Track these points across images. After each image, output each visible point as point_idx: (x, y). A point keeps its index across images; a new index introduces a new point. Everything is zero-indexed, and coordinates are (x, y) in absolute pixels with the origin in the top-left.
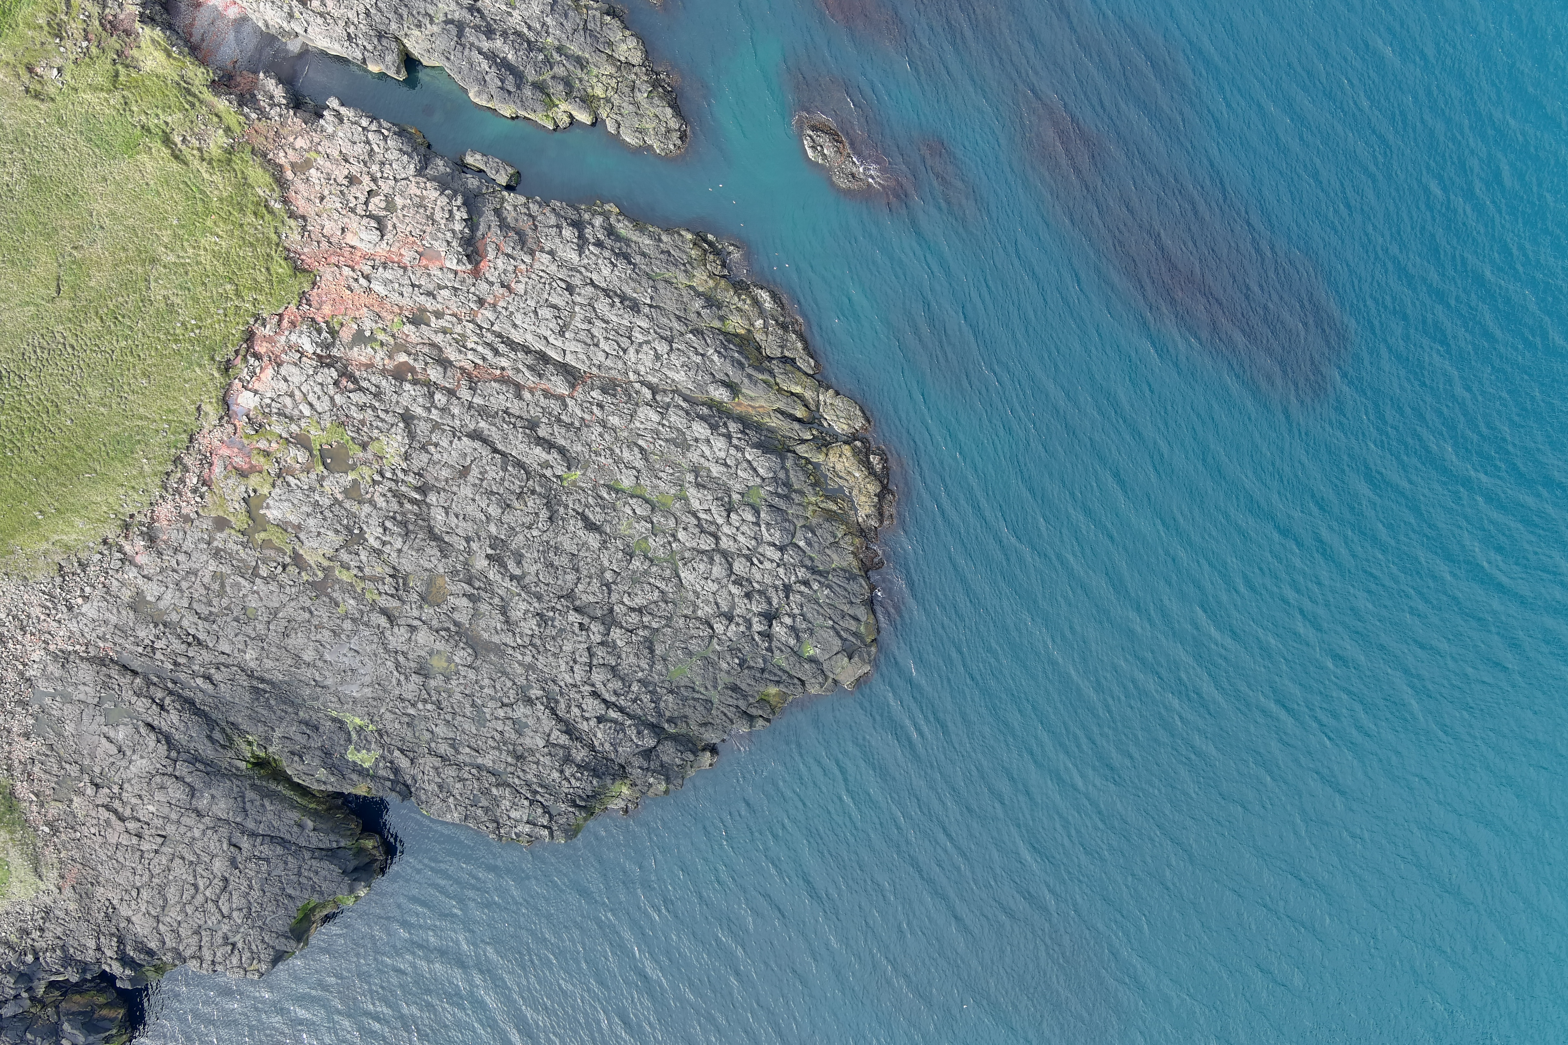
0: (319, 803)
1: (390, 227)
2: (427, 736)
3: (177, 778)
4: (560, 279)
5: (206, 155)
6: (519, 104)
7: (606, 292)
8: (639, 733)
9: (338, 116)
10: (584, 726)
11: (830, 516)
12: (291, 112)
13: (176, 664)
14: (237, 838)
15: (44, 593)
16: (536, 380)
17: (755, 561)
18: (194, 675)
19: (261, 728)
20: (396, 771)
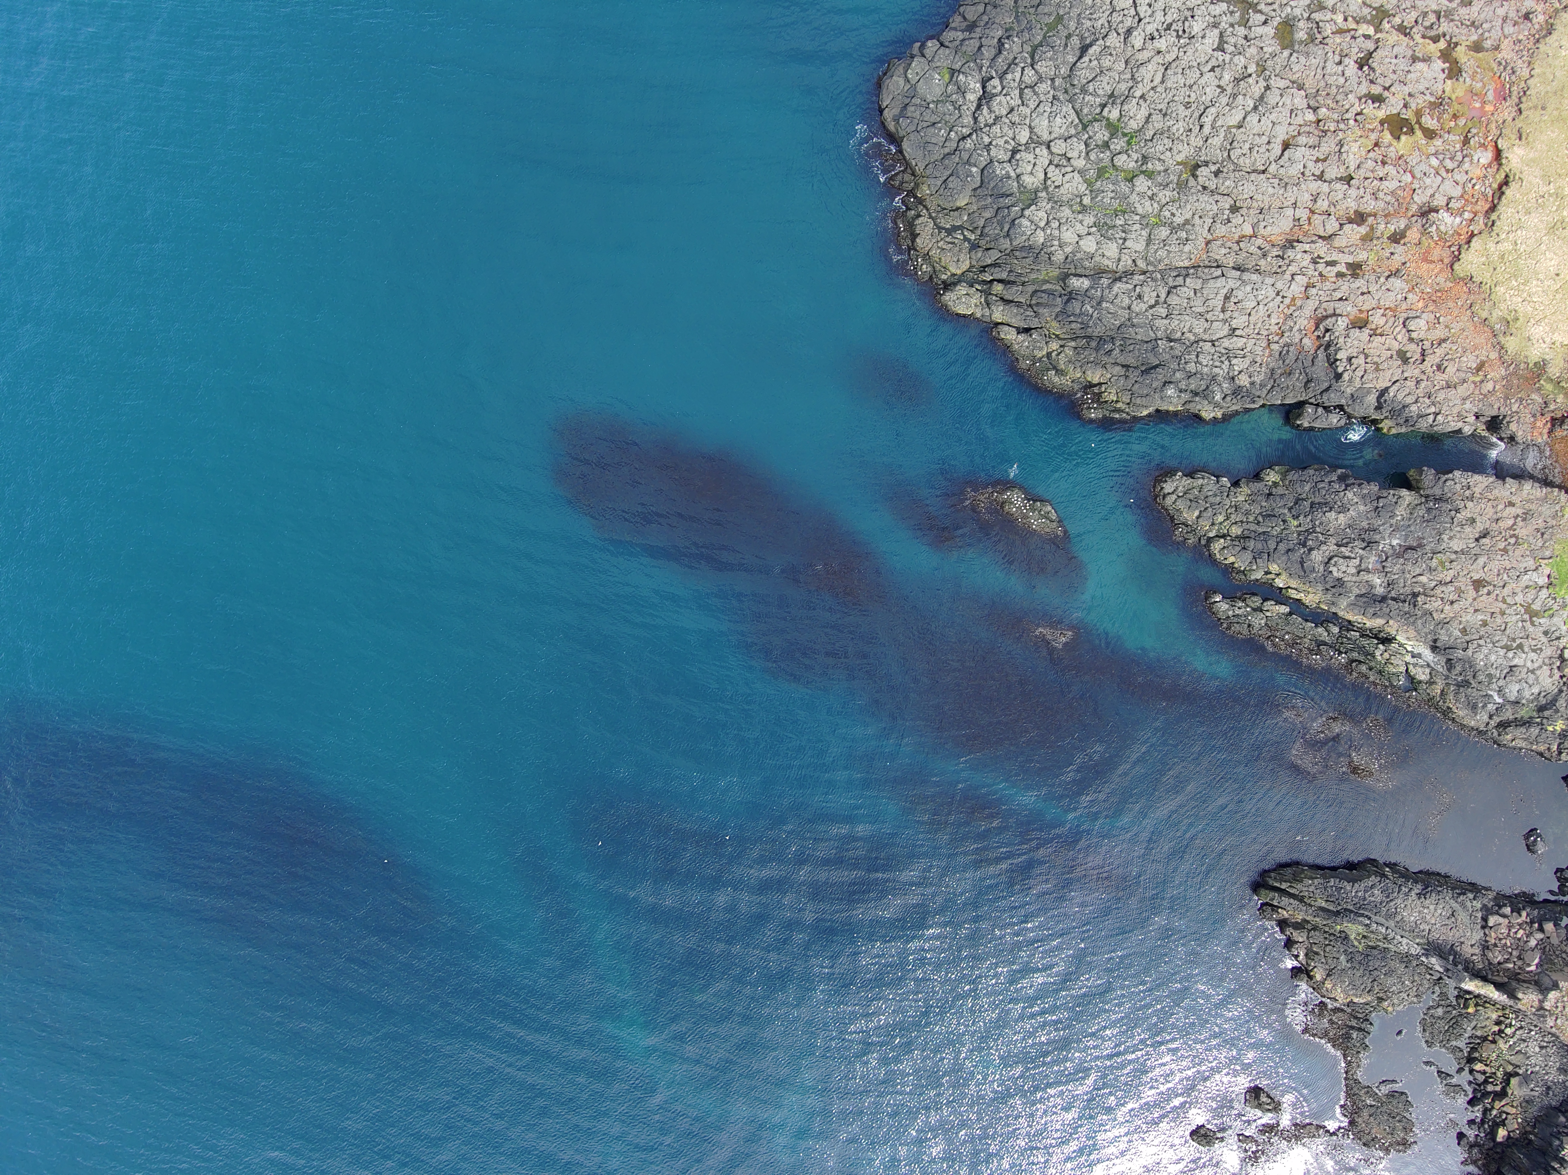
1: (1400, 337)
4: (1241, 337)
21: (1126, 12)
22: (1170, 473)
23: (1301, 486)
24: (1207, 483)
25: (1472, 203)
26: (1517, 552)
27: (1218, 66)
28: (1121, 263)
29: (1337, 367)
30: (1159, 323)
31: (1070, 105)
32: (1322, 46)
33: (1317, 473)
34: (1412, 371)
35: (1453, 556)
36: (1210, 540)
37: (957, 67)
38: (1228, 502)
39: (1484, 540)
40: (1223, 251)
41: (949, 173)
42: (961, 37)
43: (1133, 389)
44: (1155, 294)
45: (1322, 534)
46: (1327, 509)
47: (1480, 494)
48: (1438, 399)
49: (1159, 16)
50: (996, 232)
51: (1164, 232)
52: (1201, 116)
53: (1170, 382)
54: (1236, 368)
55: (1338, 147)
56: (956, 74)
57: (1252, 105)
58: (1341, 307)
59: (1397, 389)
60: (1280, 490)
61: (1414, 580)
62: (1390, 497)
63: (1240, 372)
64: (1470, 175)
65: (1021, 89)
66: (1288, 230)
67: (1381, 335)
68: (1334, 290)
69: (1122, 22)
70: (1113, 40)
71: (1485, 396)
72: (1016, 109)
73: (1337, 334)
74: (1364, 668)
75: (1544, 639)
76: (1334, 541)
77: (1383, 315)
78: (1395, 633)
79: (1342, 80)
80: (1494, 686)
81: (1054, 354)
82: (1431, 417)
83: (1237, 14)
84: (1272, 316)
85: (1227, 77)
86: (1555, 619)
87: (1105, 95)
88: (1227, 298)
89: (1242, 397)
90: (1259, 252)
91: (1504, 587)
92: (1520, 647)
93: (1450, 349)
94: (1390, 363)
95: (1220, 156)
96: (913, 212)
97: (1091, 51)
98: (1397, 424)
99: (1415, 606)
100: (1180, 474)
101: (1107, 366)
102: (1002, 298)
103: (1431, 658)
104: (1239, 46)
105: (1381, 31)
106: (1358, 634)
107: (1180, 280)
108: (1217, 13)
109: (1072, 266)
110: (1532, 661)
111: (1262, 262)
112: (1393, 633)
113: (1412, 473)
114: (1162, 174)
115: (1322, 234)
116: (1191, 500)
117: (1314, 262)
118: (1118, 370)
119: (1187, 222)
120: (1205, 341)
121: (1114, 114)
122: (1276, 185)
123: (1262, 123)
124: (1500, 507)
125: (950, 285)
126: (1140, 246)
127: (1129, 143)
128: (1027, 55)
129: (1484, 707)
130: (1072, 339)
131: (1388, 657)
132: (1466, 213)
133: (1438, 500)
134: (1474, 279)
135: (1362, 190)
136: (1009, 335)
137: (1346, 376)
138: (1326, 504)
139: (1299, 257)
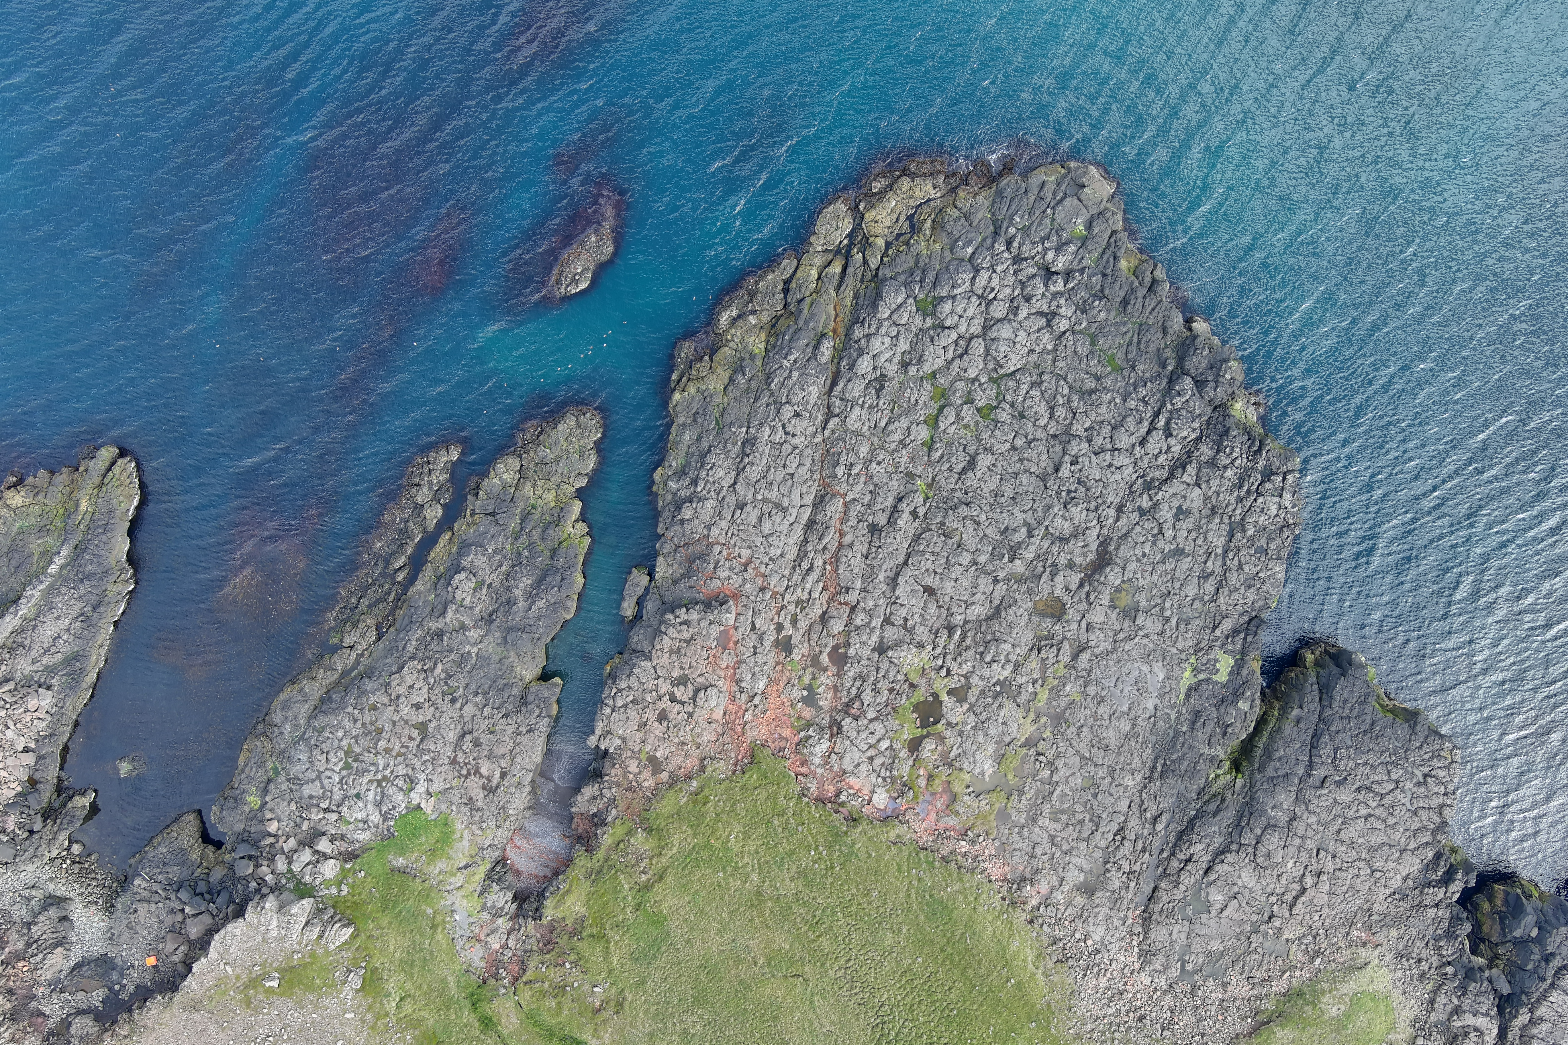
0: (1272, 707)
1: (701, 680)
2: (1197, 604)
3: (1257, 843)
4: (732, 516)
5: (656, 851)
6: (572, 570)
7: (740, 471)
8: (1179, 394)
9: (603, 736)
10: (1177, 449)
11: (938, 224)
12: (606, 778)
13: (1144, 850)
14: (1314, 780)
15: (1085, 975)
16: (832, 530)
17: (991, 296)
18: (1154, 833)
19: (1201, 766)
20: (1235, 632)
25: (832, 778)
29: (681, 609)
34: (663, 688)
38: (554, 479)
54: (702, 505)
55: (916, 643)
58: (743, 623)
59: (647, 670)
64: (863, 781)
66: (839, 580)
67: (706, 660)
68: (764, 619)
71: (624, 762)
73: (715, 614)
77: (727, 665)
82: (611, 703)
83: (1082, 561)
84: (748, 551)
87: (1024, 407)
90: (820, 547)
94: (675, 666)
108: (1088, 538)
111: (808, 548)
115: (828, 614)
117: (798, 602)
121: (1000, 415)
132: (821, 770)
134: (750, 766)
135: (866, 663)
136: (784, 269)
137: (670, 618)
139: (807, 586)
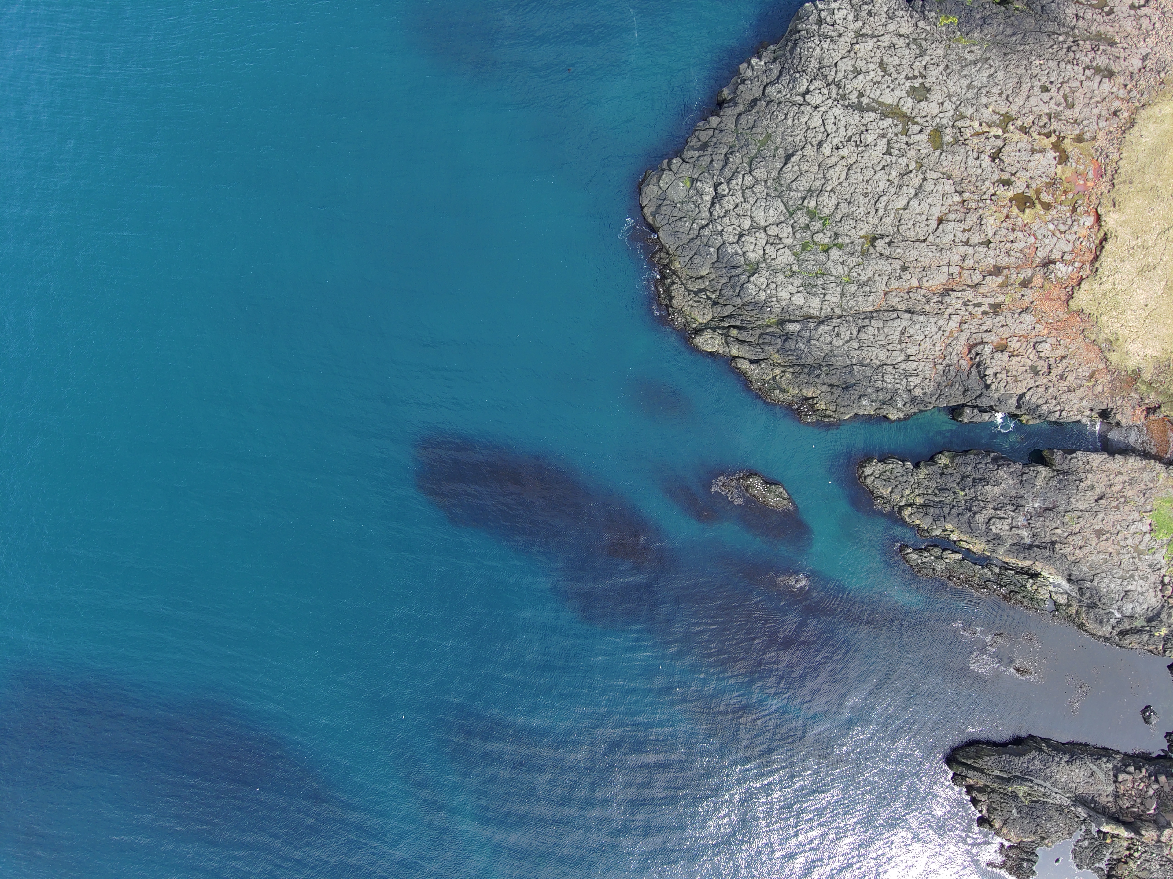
1: (1032, 356)
4: (914, 361)
7: (884, 364)
16: (910, 294)
17: (739, 229)
21: (817, 129)
22: (867, 459)
23: (966, 468)
24: (895, 467)
25: (1080, 255)
26: (1126, 509)
27: (887, 166)
28: (823, 311)
29: (986, 380)
30: (852, 353)
31: (780, 200)
32: (964, 146)
33: (976, 457)
34: (1042, 381)
35: (1080, 514)
36: (901, 508)
37: (696, 176)
38: (912, 480)
39: (1101, 501)
40: (898, 300)
41: (693, 252)
42: (697, 155)
43: (837, 401)
44: (849, 332)
45: (983, 501)
46: (985, 483)
47: (1097, 467)
48: (1062, 400)
49: (842, 131)
50: (730, 293)
51: (853, 288)
52: (876, 202)
53: (865, 396)
54: (912, 384)
55: (979, 221)
56: (695, 182)
57: (913, 193)
58: (987, 337)
59: (1031, 394)
60: (950, 471)
61: (1052, 532)
62: (1031, 473)
63: (915, 387)
64: (1078, 235)
65: (743, 190)
66: (945, 282)
67: (1017, 356)
68: (981, 325)
69: (815, 137)
70: (809, 150)
71: (1097, 396)
72: (740, 205)
73: (985, 357)
74: (1019, 597)
75: (1149, 570)
76: (992, 506)
77: (1018, 341)
78: (1040, 570)
79: (979, 171)
80: (1114, 606)
81: (778, 378)
82: (1058, 413)
83: (900, 126)
84: (936, 345)
85: (894, 173)
86: (1156, 555)
87: (804, 190)
88: (902, 333)
89: (918, 404)
90: (924, 299)
91: (1118, 534)
92: (1132, 576)
93: (1069, 364)
94: (1026, 376)
95: (891, 230)
96: (669, 280)
97: (793, 159)
98: (1033, 418)
99: (1054, 551)
100: (876, 460)
101: (817, 385)
102: (737, 339)
103: (1068, 587)
104: (902, 150)
105: (1007, 132)
106: (1013, 572)
107: (867, 322)
108: (885, 126)
109: (787, 315)
110: (1141, 586)
111: (927, 307)
112: (1039, 570)
113: (1045, 453)
114: (850, 245)
115: (970, 283)
116: (885, 480)
117: (965, 304)
118: (825, 388)
119: (869, 279)
120: (888, 365)
121: (812, 204)
122: (934, 250)
123: (921, 206)
124: (1112, 476)
125: (699, 331)
126: (836, 299)
127: (824, 224)
128: (746, 165)
129: (1108, 621)
130: (791, 367)
131: (1036, 588)
132: (1076, 263)
133: (1067, 473)
134: (1084, 312)
135: (998, 251)
136: (744, 365)
137: (993, 387)
138: (984, 479)
139: (954, 301)
